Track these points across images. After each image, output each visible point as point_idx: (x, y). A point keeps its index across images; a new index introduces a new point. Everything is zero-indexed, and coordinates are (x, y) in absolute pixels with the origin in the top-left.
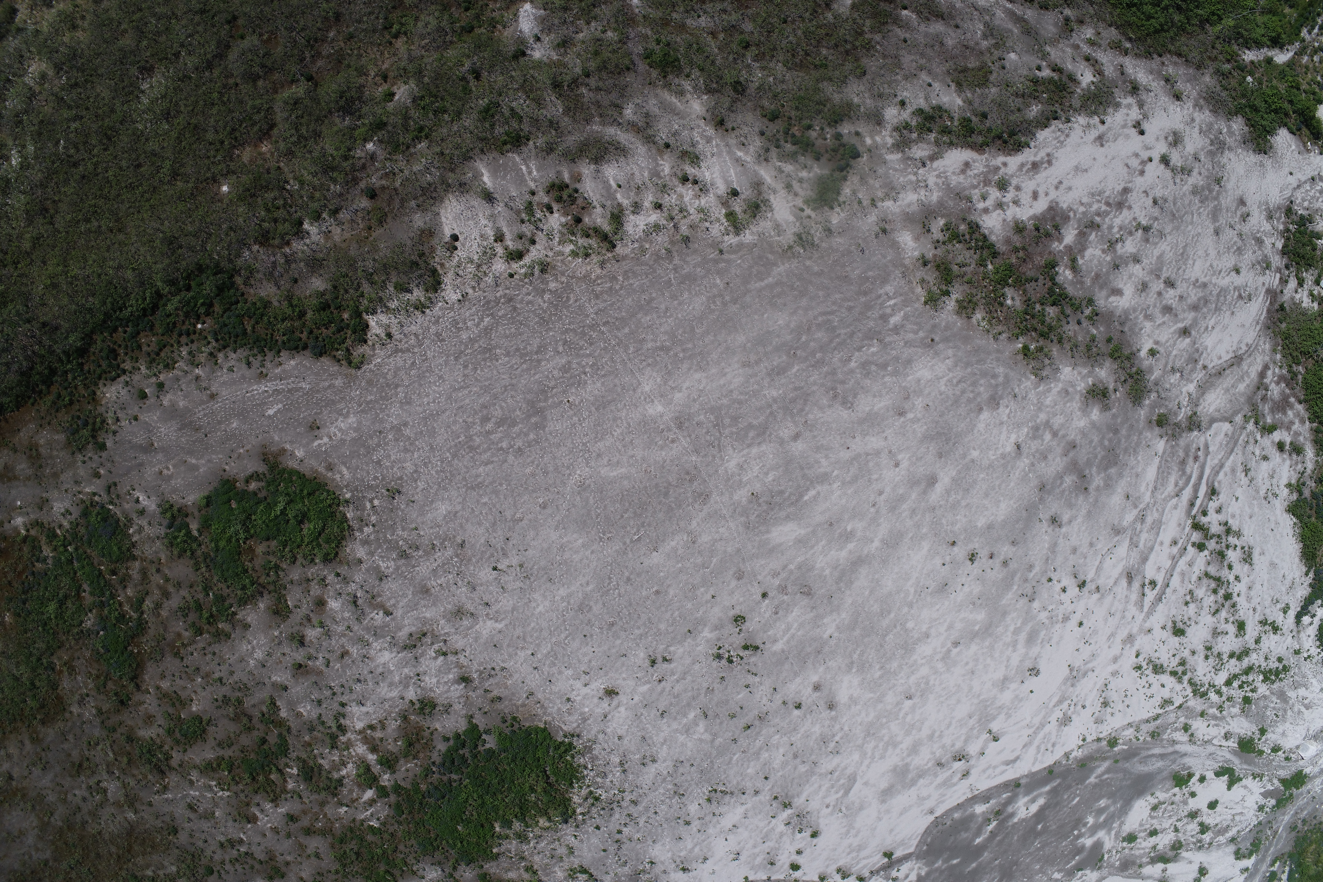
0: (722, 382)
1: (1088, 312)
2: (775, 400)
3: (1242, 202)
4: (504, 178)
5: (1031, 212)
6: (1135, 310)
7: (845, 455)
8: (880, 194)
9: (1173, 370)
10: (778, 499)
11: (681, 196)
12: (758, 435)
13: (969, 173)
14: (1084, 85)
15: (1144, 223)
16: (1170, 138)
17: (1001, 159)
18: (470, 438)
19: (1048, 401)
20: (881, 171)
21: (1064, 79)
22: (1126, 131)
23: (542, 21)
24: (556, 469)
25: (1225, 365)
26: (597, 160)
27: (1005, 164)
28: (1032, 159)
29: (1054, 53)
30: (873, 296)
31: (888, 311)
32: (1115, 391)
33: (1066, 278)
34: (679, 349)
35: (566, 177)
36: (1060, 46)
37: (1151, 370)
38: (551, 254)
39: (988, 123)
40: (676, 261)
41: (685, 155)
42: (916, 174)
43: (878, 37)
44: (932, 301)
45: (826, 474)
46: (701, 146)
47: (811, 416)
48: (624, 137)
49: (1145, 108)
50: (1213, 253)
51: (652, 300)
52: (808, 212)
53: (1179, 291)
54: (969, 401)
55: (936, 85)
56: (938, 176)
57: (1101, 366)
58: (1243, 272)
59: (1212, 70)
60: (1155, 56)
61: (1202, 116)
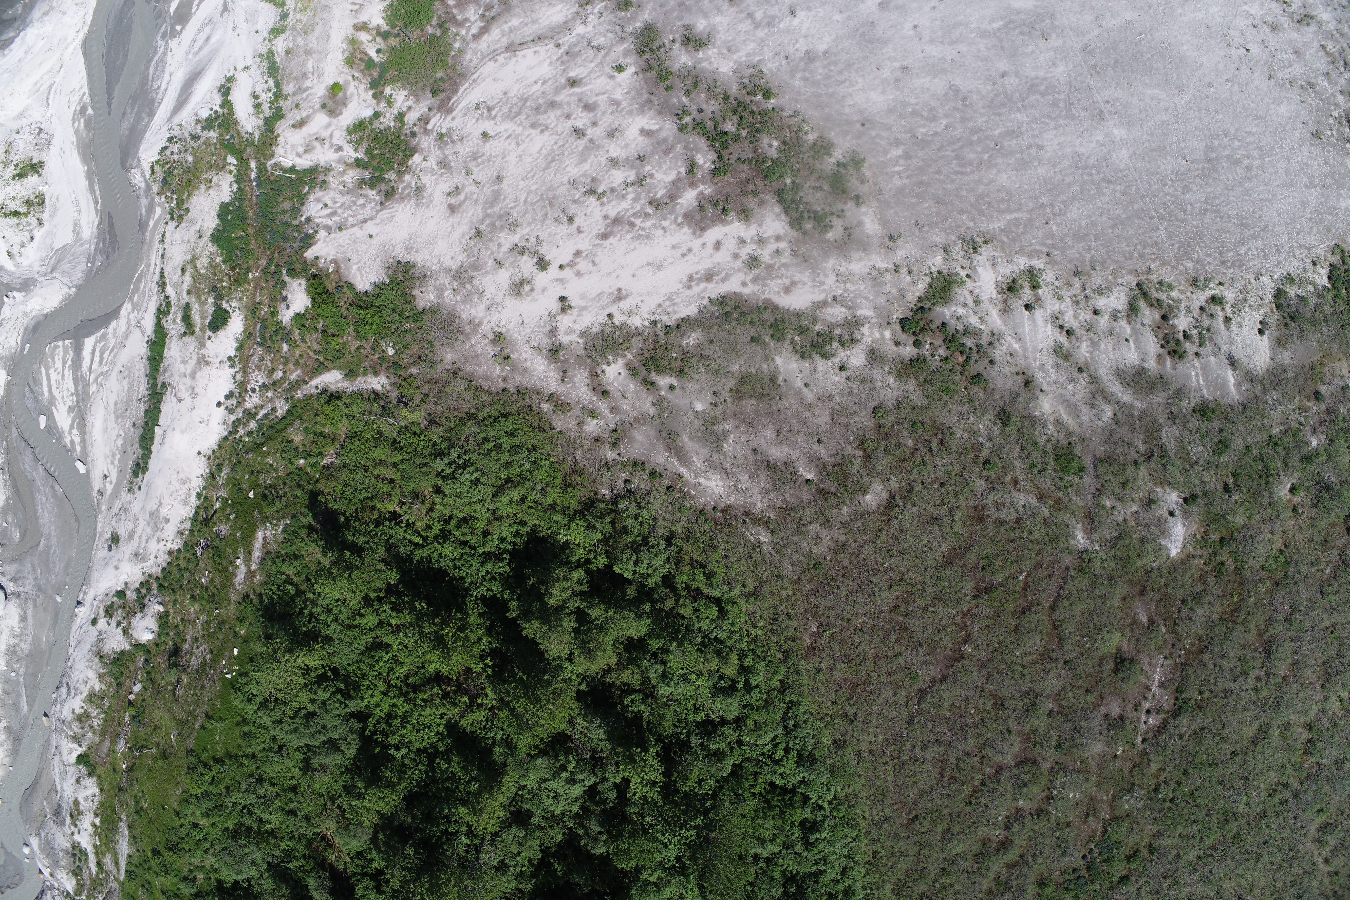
0: (1062, 139)
1: (687, 119)
2: (1019, 110)
3: (452, 209)
4: (1218, 376)
5: (727, 229)
6: (630, 113)
7: (963, 47)
8: (888, 277)
9: (599, 49)
10: (1025, 29)
11: (1075, 317)
12: (1037, 85)
13: (787, 282)
14: (621, 362)
15: (592, 199)
16: (527, 288)
17: (747, 291)
18: (1261, 157)
19: (752, 46)
20: (882, 300)
21: (643, 372)
22: (583, 303)
23: (1164, 533)
24: (1200, 110)
25: (531, 45)
26: (1141, 372)
27: (744, 284)
28: (710, 286)
29: (647, 405)
30: (914, 179)
31: (902, 162)
32: (673, 41)
33: (704, 156)
34: (1095, 177)
35: (1168, 362)
36: (635, 414)
37: (626, 53)
38: (1189, 294)
39: (752, 331)
40: (1088, 256)
41: (1067, 357)
42: (846, 290)
43: (849, 450)
44: (856, 162)
45: (981, 37)
46: (1050, 361)
47: (989, 88)
48: (1116, 388)
49: (548, 328)
50: (512, 158)
51: (1114, 227)
52: (963, 273)
53: (570, 123)
54: (836, 63)
55: (799, 383)
56: (822, 283)
57: (685, 66)
58: (478, 132)
59: (439, 367)
60: (513, 390)
61: (473, 312)
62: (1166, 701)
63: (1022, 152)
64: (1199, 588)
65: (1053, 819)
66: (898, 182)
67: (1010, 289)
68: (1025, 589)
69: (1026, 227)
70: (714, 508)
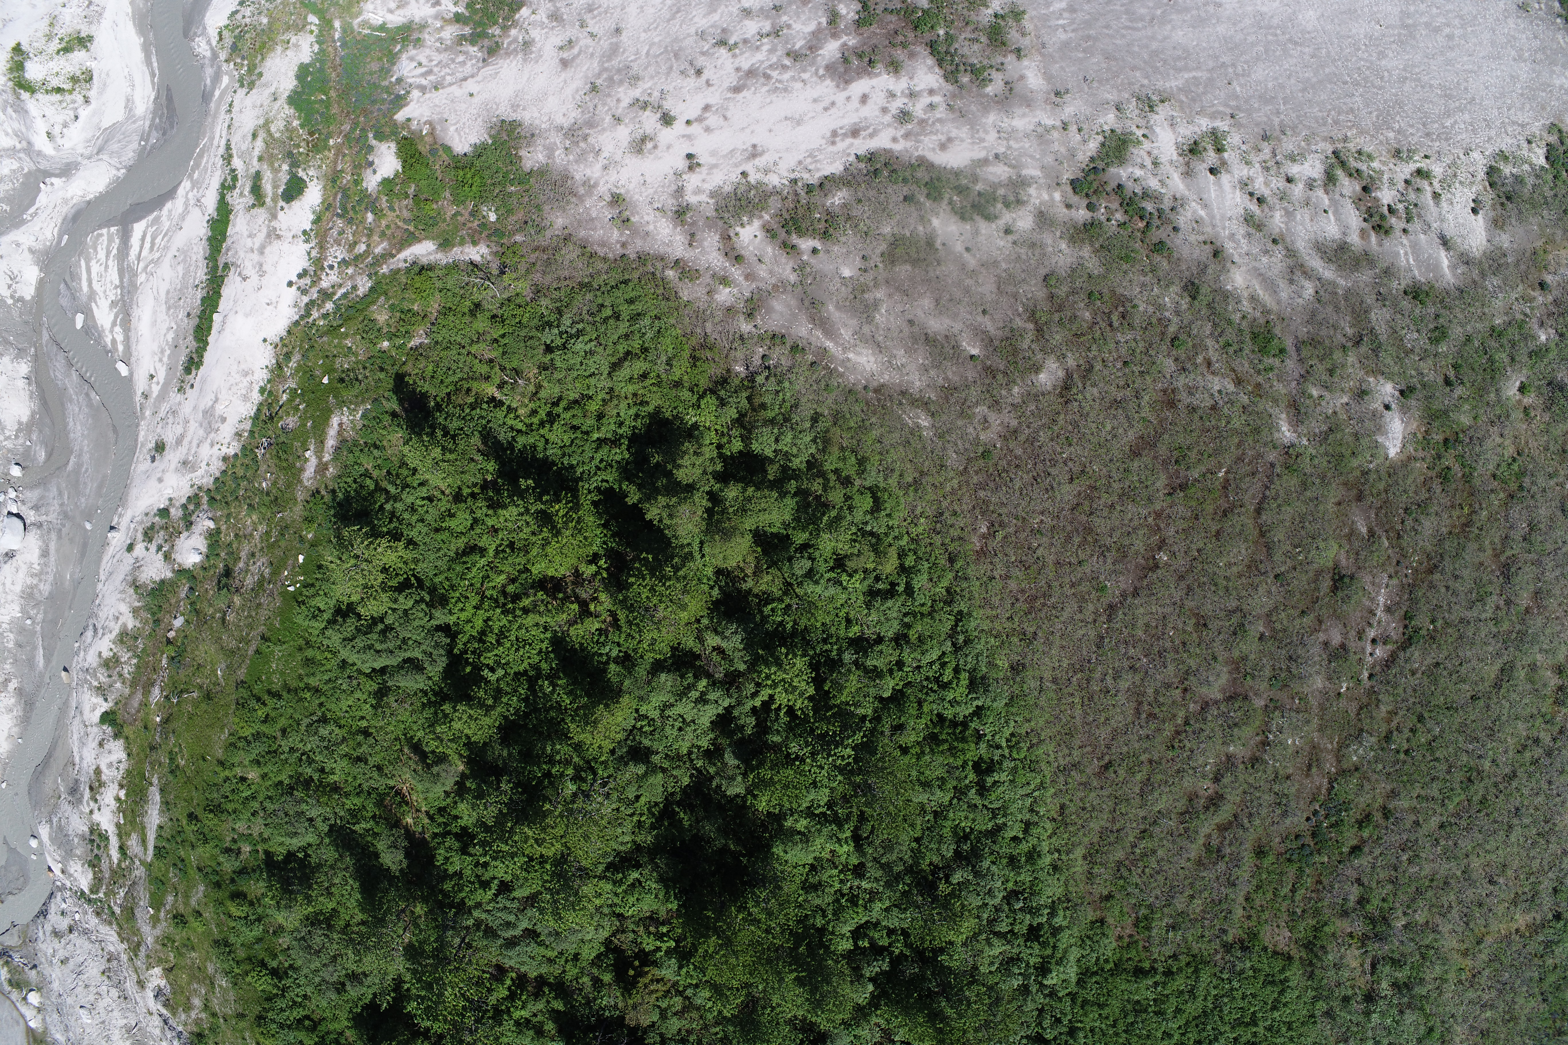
3: (565, 64)
4: (1430, 256)
5: (874, 82)
8: (1055, 134)
11: (1267, 184)
13: (943, 138)
15: (723, 51)
16: (649, 145)
17: (898, 147)
18: (1463, 27)
20: (1049, 160)
21: (782, 234)
22: (713, 161)
23: (1380, 429)
26: (1343, 247)
27: (895, 140)
28: (857, 142)
29: (787, 271)
30: (1080, 33)
31: (1066, 15)
33: (847, 6)
34: (1280, 38)
35: (1373, 238)
36: (773, 281)
38: (1391, 166)
39: (905, 191)
40: (1276, 121)
41: (1259, 226)
42: (1009, 148)
43: (1019, 323)
44: (1015, 13)
46: (1241, 230)
48: (1316, 263)
49: (674, 187)
50: (632, 9)
51: (1304, 90)
52: (1139, 133)
55: (959, 248)
56: (982, 140)
59: (548, 233)
60: (633, 256)
61: (588, 172)
62: (1394, 629)
63: (1198, 9)
64: (1424, 495)
65: (1270, 770)
66: (1062, 36)
67: (1191, 151)
68: (1224, 488)
69: (1206, 86)
70: (865, 388)
